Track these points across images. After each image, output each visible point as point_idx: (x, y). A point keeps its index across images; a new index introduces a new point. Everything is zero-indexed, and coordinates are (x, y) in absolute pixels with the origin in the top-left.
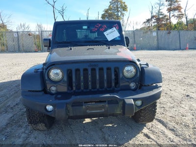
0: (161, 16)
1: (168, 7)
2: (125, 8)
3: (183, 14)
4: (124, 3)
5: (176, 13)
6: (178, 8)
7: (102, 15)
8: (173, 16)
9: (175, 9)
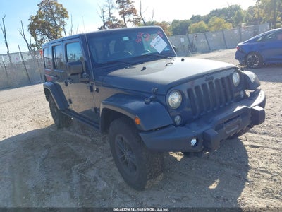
0: (114, 23)
1: (120, 10)
2: (64, 14)
3: (139, 19)
4: (61, 5)
5: (132, 17)
6: (133, 11)
7: (30, 25)
8: (128, 21)
9: (129, 13)
